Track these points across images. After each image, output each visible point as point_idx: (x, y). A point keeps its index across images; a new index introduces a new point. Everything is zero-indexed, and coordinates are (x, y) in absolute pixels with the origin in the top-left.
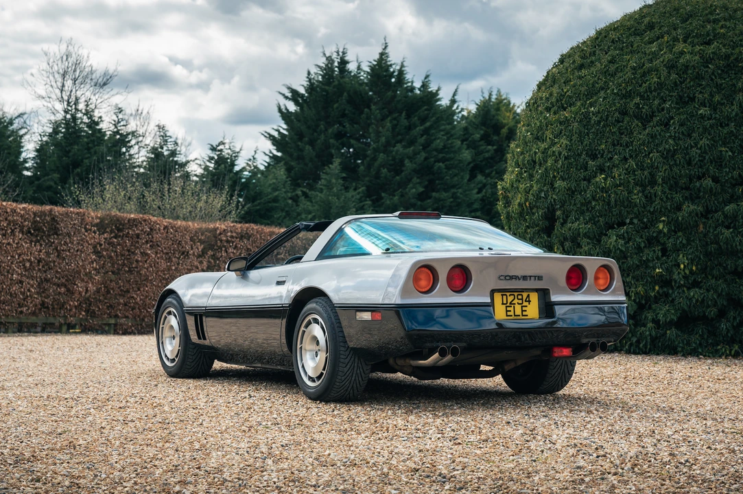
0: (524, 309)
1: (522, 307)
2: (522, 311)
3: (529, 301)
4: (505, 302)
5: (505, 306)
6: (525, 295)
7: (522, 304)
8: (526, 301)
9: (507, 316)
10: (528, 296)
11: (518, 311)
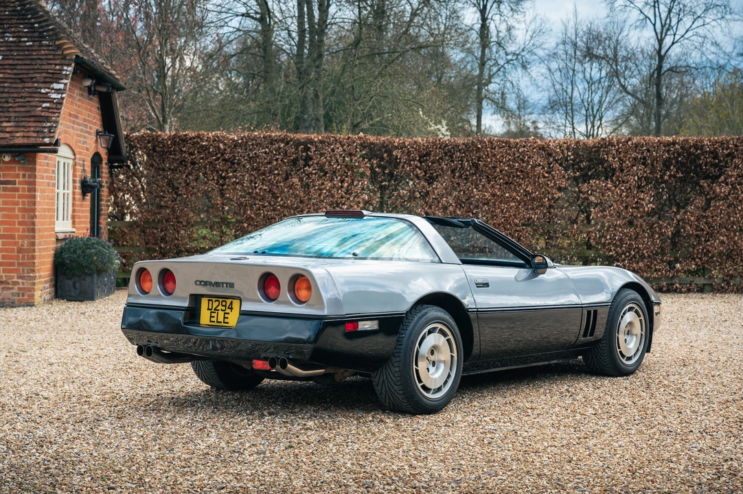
0: (226, 316)
1: (225, 313)
2: (225, 318)
3: (232, 309)
4: (210, 308)
5: (210, 311)
6: (229, 301)
7: (225, 310)
8: (229, 308)
9: (211, 321)
10: (231, 303)
11: (221, 319)
